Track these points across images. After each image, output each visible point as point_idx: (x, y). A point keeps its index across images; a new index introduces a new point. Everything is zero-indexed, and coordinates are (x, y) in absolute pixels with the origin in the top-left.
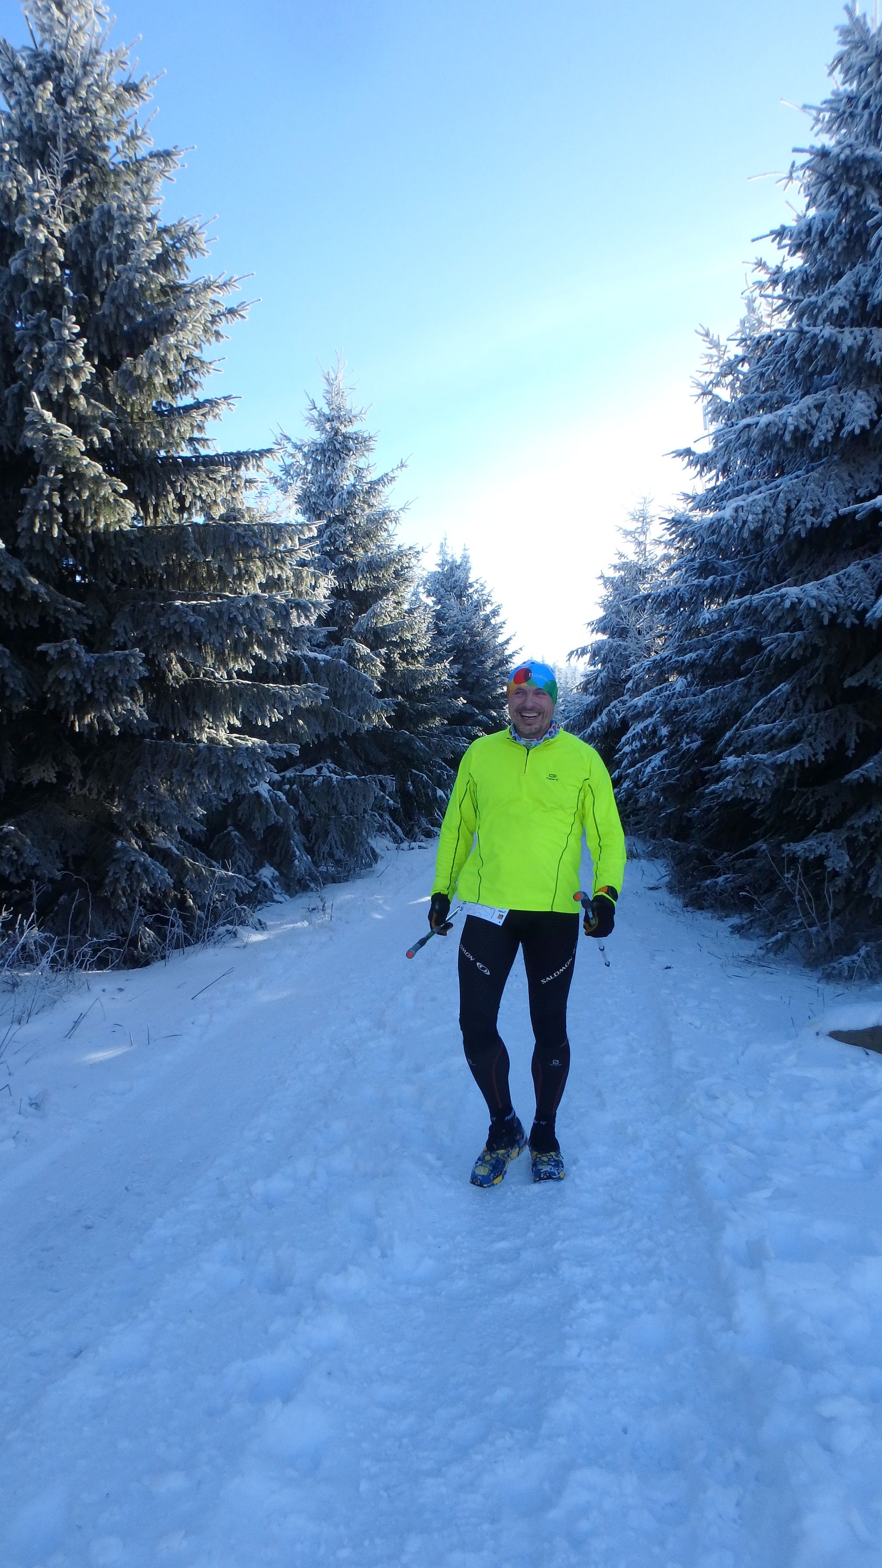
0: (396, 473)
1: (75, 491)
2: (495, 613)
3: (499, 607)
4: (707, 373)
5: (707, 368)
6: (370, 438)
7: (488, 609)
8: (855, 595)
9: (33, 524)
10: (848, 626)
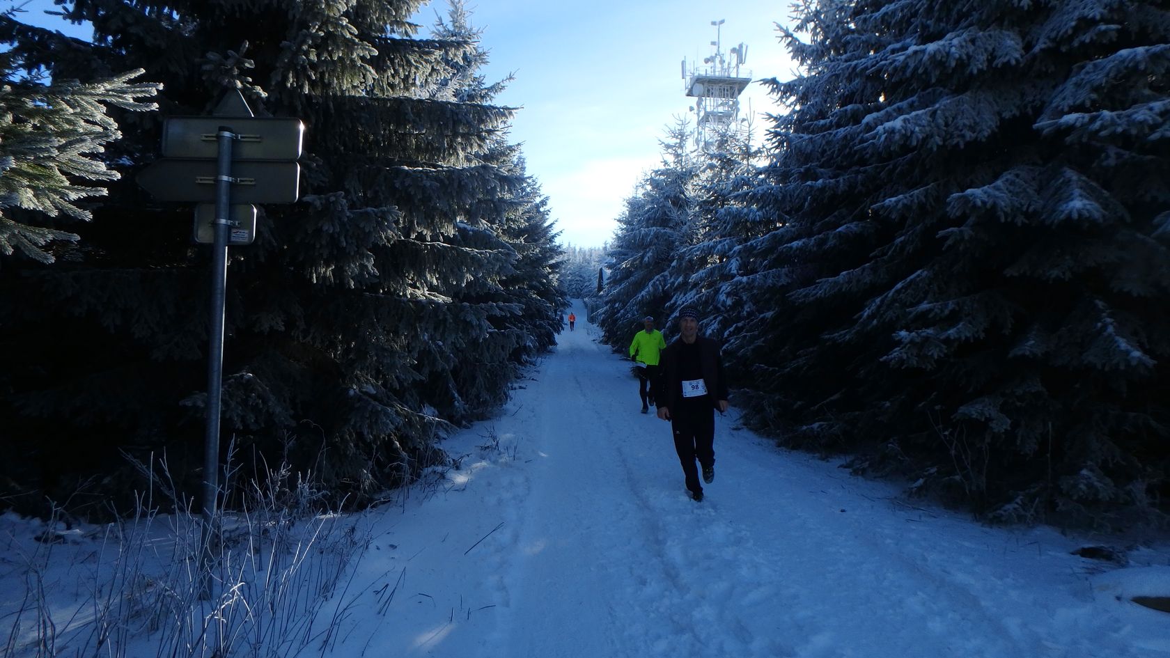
0: (506, 83)
1: (328, 51)
2: (543, 203)
3: (547, 198)
4: (794, 19)
5: (794, 15)
6: (484, 53)
7: (538, 200)
8: (1023, 199)
9: (285, 79)
10: (1019, 224)
